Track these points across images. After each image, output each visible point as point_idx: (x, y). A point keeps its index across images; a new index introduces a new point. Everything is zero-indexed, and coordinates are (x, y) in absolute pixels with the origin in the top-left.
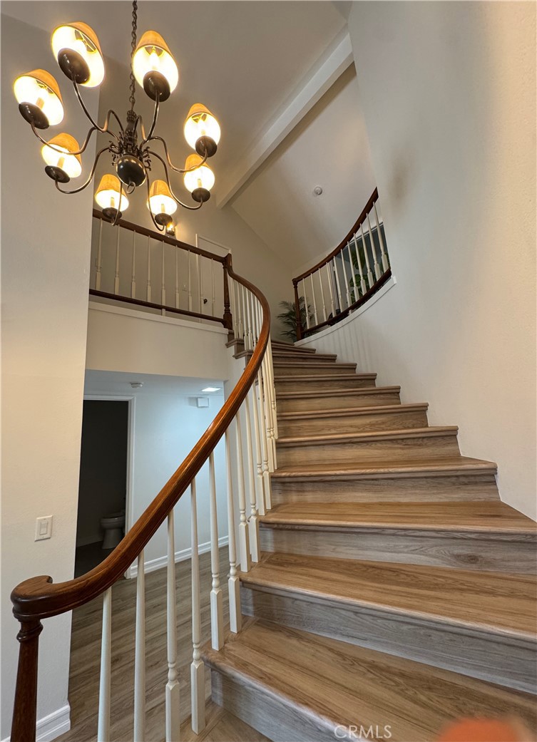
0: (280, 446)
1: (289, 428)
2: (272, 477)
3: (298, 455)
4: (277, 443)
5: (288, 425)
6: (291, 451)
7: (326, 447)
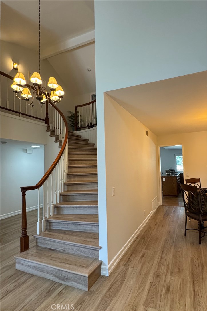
0: (69, 167)
1: (71, 163)
2: (67, 175)
3: (74, 170)
4: (68, 166)
5: (71, 162)
6: (72, 169)
7: (82, 168)
